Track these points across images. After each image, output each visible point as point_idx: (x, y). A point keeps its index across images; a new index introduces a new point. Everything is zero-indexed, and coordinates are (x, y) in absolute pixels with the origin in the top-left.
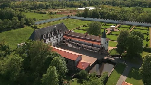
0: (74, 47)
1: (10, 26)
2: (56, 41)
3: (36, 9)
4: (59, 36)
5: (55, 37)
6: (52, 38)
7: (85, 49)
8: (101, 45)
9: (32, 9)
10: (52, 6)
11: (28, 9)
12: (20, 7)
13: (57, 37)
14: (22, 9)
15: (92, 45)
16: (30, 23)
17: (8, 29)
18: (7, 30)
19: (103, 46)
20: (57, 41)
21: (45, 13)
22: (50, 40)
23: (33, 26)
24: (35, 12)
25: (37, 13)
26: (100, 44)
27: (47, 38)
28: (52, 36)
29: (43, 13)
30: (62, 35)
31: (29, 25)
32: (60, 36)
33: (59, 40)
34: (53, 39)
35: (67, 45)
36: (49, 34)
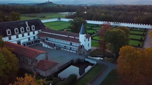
0: (49, 47)
2: (27, 40)
4: (31, 33)
5: (26, 34)
7: (62, 49)
8: (79, 42)
13: (29, 35)
19: (81, 45)
20: (29, 40)
22: (17, 37)
28: (20, 33)
32: (34, 33)
33: (32, 39)
34: (23, 36)
35: (42, 45)
36: (16, 30)
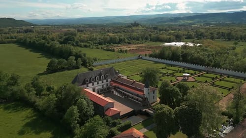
1: (65, 67)
2: (101, 87)
3: (105, 44)
4: (105, 81)
5: (100, 82)
6: (96, 83)
8: (144, 95)
9: (100, 44)
10: (128, 40)
11: (96, 43)
12: (86, 42)
13: (103, 82)
14: (88, 45)
15: (138, 95)
16: (87, 64)
17: (63, 69)
18: (61, 71)
19: (145, 97)
20: (103, 87)
21: (114, 51)
22: (93, 85)
23: (90, 67)
24: (102, 48)
25: (104, 50)
26: (142, 94)
27: (90, 82)
28: (96, 81)
29: (110, 50)
30: (109, 80)
31: (86, 66)
32: (107, 81)
33: (105, 86)
34: (98, 84)
35: (113, 92)
36: (93, 79)
